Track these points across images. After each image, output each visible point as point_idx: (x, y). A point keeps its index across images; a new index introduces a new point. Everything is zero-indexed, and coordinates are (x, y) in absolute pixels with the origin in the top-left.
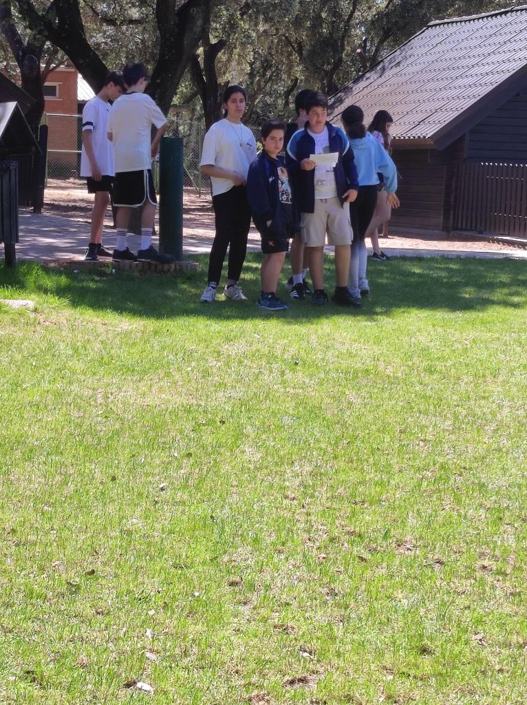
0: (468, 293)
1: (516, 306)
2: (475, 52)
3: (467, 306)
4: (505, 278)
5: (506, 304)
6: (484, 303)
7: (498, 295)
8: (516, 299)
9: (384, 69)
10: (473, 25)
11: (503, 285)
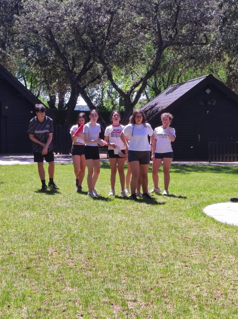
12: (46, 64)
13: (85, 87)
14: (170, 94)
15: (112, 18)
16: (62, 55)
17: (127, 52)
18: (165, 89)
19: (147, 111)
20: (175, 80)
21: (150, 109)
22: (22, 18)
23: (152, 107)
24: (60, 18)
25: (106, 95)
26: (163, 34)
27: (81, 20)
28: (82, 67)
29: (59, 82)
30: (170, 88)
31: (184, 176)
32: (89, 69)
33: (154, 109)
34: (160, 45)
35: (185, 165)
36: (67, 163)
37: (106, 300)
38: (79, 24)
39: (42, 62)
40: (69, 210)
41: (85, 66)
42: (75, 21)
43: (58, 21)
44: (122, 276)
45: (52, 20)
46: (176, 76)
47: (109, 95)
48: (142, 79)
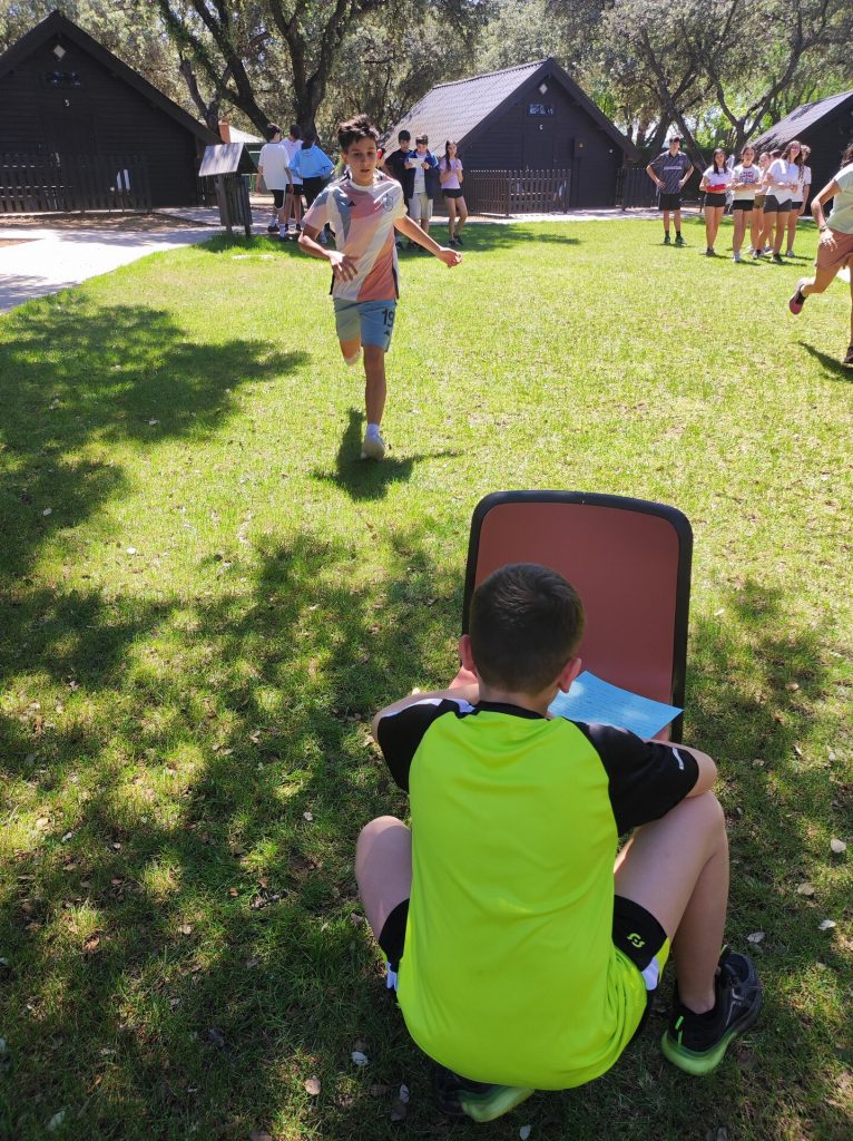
0: (482, 242)
1: (508, 247)
2: (463, 104)
3: (484, 248)
4: (497, 234)
5: (503, 247)
6: (492, 247)
7: (497, 242)
8: (506, 244)
9: (411, 116)
10: (464, 86)
11: (497, 238)
12: (633, 81)
13: (682, 112)
14: (797, 120)
15: (734, 7)
16: (655, 66)
17: (745, 58)
18: (788, 112)
19: (761, 146)
20: (804, 98)
21: (766, 143)
22: (612, 15)
23: (769, 140)
24: (662, 12)
25: (702, 125)
26: (805, 28)
27: (693, 13)
28: (679, 84)
29: (645, 108)
30: (799, 109)
31: (807, 234)
32: (687, 87)
33: (771, 142)
34: (798, 46)
35: (808, 221)
36: (654, 218)
37: (731, 360)
38: (689, 20)
39: (627, 80)
40: (670, 273)
41: (683, 83)
42: (684, 15)
43: (660, 16)
44: (745, 339)
45: (652, 16)
46: (806, 93)
47: (706, 125)
48: (764, 99)
